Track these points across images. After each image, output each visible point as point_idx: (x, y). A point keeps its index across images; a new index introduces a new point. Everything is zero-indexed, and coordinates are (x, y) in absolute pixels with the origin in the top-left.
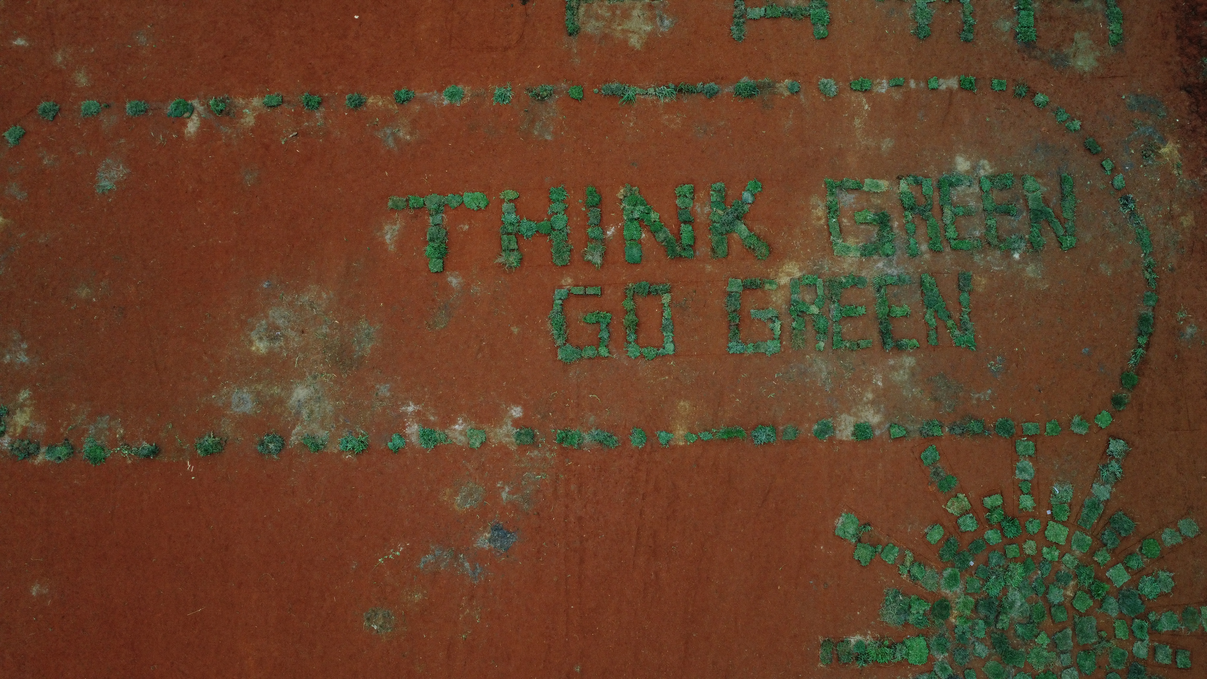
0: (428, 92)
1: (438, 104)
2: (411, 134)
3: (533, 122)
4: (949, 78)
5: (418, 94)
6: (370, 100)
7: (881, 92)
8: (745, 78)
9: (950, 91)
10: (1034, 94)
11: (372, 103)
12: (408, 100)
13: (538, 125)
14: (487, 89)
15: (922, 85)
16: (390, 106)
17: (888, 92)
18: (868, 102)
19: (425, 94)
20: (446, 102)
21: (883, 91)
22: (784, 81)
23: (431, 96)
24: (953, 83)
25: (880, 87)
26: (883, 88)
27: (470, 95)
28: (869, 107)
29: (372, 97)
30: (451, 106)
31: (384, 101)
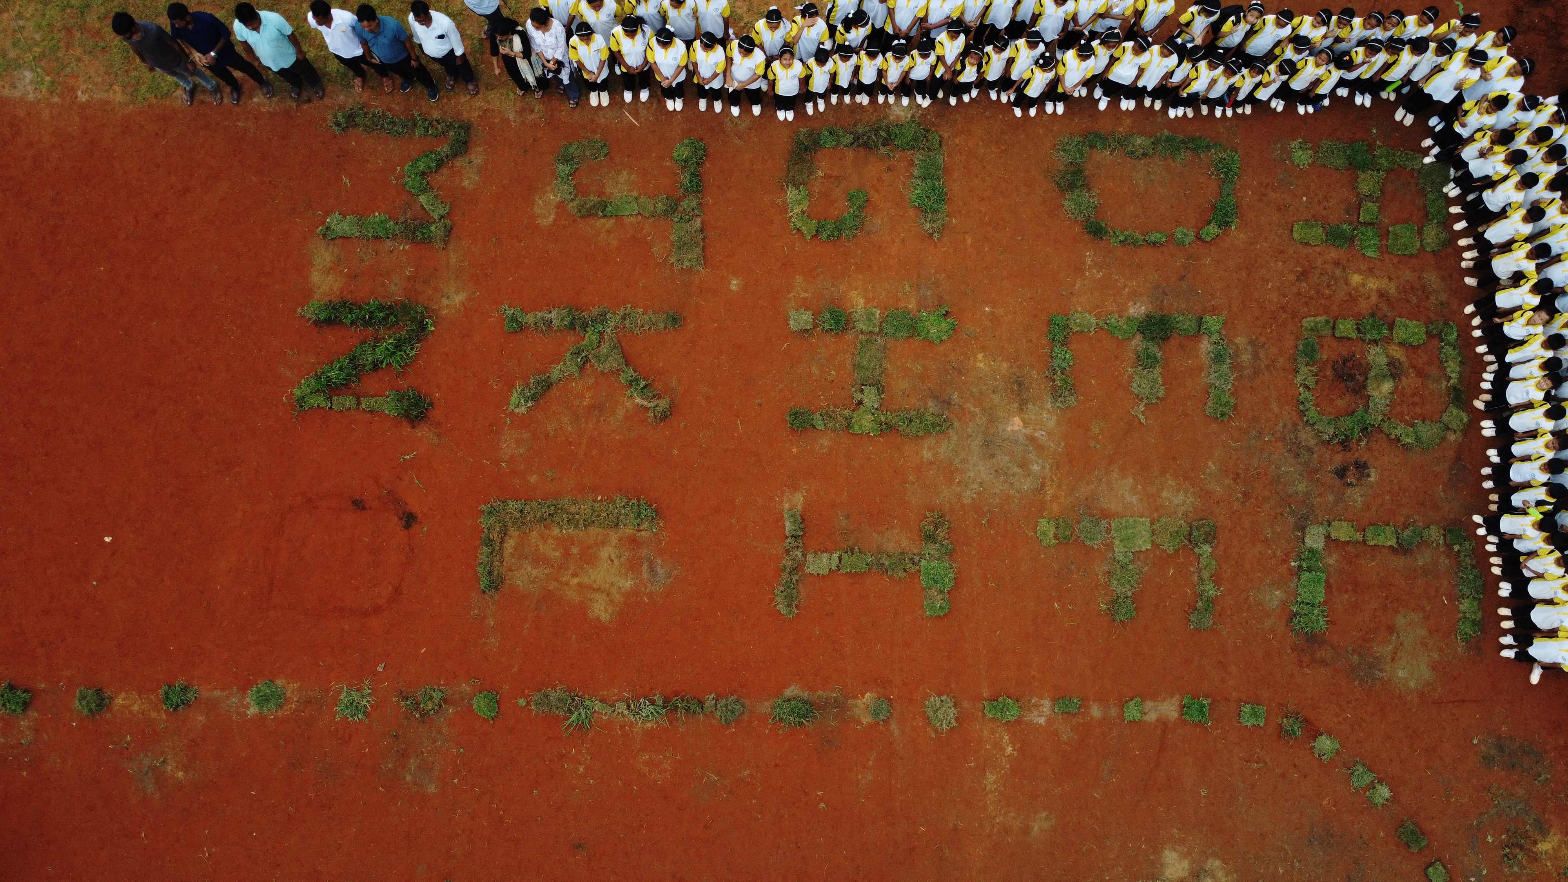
0: (222, 690)
1: (238, 713)
2: (186, 769)
3: (404, 755)
4: (1163, 700)
5: (205, 694)
6: (119, 701)
7: (1037, 723)
8: (793, 687)
9: (1163, 724)
10: (1315, 734)
11: (123, 706)
12: (186, 704)
13: (413, 764)
14: (328, 690)
15: (1114, 712)
16: (154, 715)
17: (1049, 721)
18: (1013, 743)
19: (217, 693)
20: (253, 710)
21: (1042, 721)
22: (863, 695)
23: (227, 697)
24: (1169, 709)
25: (1036, 713)
26: (1043, 716)
27: (295, 699)
28: (1014, 750)
29: (123, 695)
30: (260, 719)
31: (142, 703)
